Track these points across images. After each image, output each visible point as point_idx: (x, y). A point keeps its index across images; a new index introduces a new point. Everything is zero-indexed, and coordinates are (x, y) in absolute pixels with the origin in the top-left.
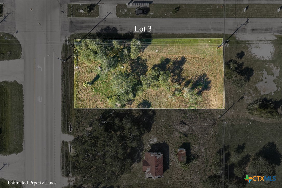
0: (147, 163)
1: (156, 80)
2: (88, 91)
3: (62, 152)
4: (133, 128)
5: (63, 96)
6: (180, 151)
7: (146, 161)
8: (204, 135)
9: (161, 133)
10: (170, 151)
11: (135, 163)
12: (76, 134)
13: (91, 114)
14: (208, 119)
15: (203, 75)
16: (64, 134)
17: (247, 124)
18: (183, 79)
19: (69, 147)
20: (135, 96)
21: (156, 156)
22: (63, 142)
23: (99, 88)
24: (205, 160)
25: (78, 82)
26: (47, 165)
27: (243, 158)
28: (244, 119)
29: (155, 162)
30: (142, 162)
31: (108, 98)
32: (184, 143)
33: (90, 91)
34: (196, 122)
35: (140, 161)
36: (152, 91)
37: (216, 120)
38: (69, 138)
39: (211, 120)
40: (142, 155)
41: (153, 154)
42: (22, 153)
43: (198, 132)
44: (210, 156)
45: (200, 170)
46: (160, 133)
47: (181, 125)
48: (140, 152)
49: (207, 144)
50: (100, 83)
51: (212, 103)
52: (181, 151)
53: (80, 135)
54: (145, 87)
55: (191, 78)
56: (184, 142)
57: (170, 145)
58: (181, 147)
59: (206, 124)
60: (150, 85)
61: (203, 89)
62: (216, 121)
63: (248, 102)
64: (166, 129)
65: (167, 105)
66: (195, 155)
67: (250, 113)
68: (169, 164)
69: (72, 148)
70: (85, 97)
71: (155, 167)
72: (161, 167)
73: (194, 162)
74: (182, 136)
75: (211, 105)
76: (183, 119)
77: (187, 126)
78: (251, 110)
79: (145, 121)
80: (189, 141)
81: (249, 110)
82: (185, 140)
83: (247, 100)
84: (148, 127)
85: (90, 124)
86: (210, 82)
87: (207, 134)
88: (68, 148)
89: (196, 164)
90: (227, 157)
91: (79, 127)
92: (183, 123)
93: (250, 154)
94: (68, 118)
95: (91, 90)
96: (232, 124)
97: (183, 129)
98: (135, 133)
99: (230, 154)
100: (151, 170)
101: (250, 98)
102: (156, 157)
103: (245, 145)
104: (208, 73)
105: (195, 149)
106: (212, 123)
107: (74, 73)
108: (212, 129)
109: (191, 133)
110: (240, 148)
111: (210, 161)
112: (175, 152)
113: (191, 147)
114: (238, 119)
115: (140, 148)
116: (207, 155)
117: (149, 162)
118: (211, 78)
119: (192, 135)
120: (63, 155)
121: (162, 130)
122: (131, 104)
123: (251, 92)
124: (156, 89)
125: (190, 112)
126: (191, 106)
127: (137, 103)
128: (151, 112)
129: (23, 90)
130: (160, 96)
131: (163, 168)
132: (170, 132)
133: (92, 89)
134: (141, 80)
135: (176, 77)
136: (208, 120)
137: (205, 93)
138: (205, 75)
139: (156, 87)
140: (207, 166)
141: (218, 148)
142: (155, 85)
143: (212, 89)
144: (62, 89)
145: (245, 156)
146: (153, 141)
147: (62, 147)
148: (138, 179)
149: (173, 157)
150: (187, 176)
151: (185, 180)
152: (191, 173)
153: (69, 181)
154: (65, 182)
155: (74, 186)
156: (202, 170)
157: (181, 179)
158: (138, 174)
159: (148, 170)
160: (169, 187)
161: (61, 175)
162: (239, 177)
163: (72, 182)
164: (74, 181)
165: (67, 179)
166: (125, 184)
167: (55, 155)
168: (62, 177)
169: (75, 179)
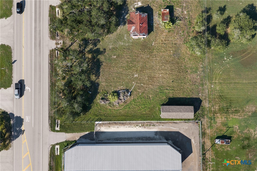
0: (132, 22)
3: (50, 16)
7: (131, 20)
10: (154, 14)
11: (120, 26)
19: (57, 11)
21: (141, 13)
22: (51, 6)
24: (188, 22)
26: (35, 28)
27: (225, 20)
29: (139, 20)
32: (168, 6)
38: (56, 2)
40: (127, 18)
41: (138, 12)
42: (11, 17)
44: (193, 18)
45: (183, 32)
48: (126, 16)
49: (189, 6)
52: (165, 11)
57: (154, 8)
66: (178, 17)
68: (153, 27)
69: (59, 12)
71: (140, 24)
72: (145, 25)
73: (178, 22)
80: (172, 4)
82: (168, 3)
89: (179, 25)
90: (209, 19)
93: (231, 16)
99: (212, 16)
100: (135, 28)
102: (140, 15)
103: (226, 8)
105: (178, 12)
110: (222, 10)
111: (193, 23)
112: (159, 14)
113: (174, 10)
115: (125, 11)
116: (190, 17)
117: (134, 21)
120: (51, 19)
131: (147, 26)
140: (190, 28)
141: (200, 11)
145: (226, 18)
146: (138, 4)
147: (50, 11)
148: (123, 42)
149: (157, 20)
150: (171, 38)
151: (169, 42)
152: (175, 35)
153: (57, 44)
154: (52, 44)
155: (62, 49)
156: (186, 31)
157: (165, 41)
158: (124, 37)
159: (133, 28)
160: (154, 50)
161: (49, 38)
162: (221, 34)
163: (60, 45)
164: (61, 44)
165: (54, 42)
166: (111, 47)
167: (43, 19)
168: (49, 39)
169: (62, 42)
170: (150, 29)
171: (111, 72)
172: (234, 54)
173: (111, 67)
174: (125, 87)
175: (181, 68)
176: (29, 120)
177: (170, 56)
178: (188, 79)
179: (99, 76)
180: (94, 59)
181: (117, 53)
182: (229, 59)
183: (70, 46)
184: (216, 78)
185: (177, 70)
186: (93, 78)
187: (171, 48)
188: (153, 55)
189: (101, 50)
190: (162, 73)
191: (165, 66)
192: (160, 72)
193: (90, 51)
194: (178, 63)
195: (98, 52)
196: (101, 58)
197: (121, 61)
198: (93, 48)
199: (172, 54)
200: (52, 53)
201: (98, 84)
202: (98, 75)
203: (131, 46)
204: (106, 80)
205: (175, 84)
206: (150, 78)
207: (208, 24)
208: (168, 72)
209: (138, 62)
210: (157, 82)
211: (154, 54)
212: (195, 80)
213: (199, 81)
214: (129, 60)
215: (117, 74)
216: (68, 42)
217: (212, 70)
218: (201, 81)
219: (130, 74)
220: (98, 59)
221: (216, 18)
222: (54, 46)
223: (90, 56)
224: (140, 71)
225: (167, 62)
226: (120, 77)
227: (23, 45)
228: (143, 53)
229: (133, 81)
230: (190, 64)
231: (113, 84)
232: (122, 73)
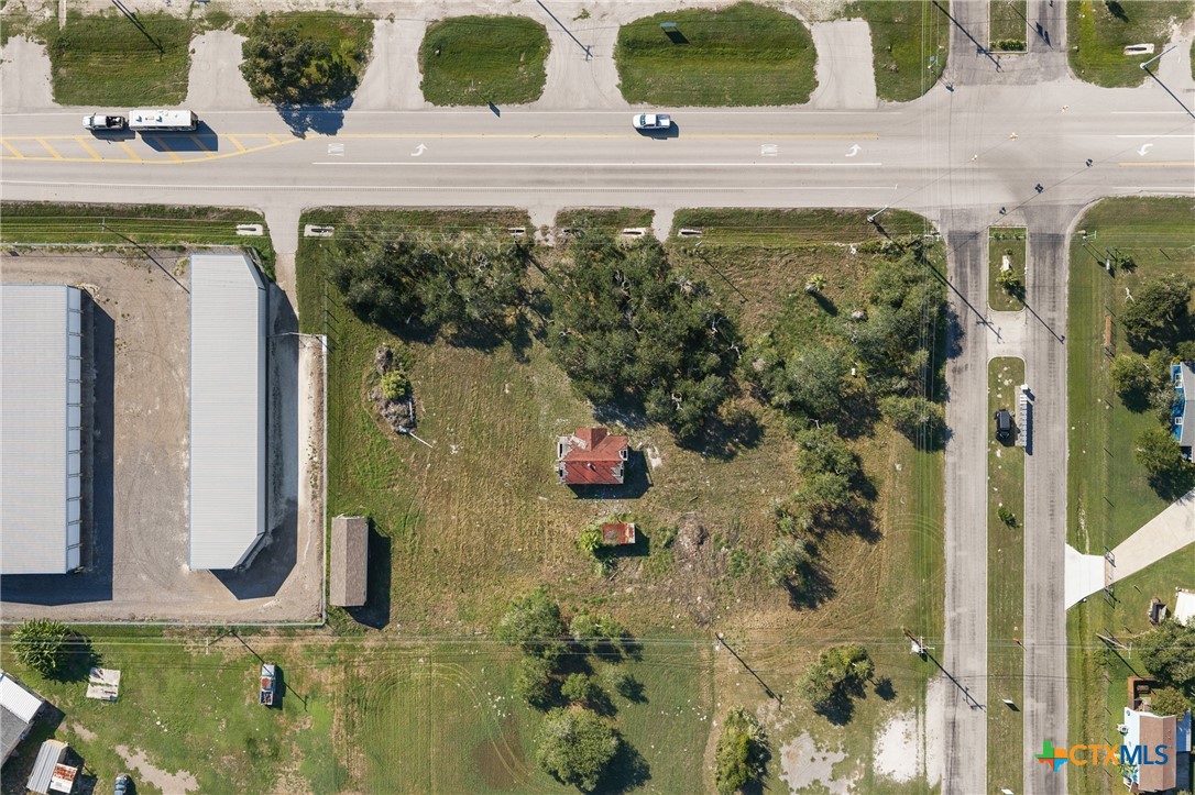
0: (599, 441)
1: (825, 466)
2: (789, 280)
4: (698, 403)
5: (776, 214)
6: (631, 529)
7: (604, 437)
8: (670, 593)
9: (675, 477)
10: (626, 501)
11: (593, 407)
12: (674, 249)
13: (726, 287)
14: (713, 604)
15: (831, 589)
16: (673, 216)
17: (699, 711)
18: (820, 536)
19: (637, 230)
20: (779, 406)
21: (621, 465)
22: (652, 213)
23: (797, 311)
24: (603, 596)
25: (814, 252)
26: (590, 170)
27: (607, 699)
28: (714, 701)
29: (603, 461)
30: (596, 425)
31: (771, 336)
32: (648, 539)
33: (788, 285)
34: (704, 573)
35: (600, 419)
36: (793, 454)
37: (711, 625)
38: (662, 229)
39: (711, 612)
40: (617, 426)
41: (625, 457)
42: (623, 100)
43: (677, 578)
44: (613, 610)
45: (574, 582)
46: (675, 474)
47: (697, 532)
48: (623, 422)
49: (646, 601)
50: (812, 314)
51: (758, 615)
52: (631, 532)
53: (669, 258)
54: (806, 435)
55: (824, 559)
56: (651, 541)
57: (643, 501)
58: (638, 532)
59: (699, 598)
60: (810, 449)
61: (792, 589)
62: (707, 626)
63: (758, 711)
64: (687, 491)
65: (751, 493)
66: (616, 570)
67: (731, 718)
68: (590, 498)
69: (635, 236)
70: (773, 273)
71: (592, 463)
72: (589, 478)
73: (600, 567)
74: (668, 533)
75: (750, 613)
76: (713, 537)
77: (693, 548)
78: (739, 720)
79: (709, 434)
80: (654, 553)
81: (741, 715)
82: (656, 541)
83: (766, 708)
84: (691, 443)
85: (698, 285)
86: (813, 606)
87: (672, 602)
88: (635, 226)
89: (593, 572)
90: (608, 653)
91: (691, 255)
92: (702, 537)
93: (618, 717)
94: (714, 225)
95: (792, 288)
96: (699, 669)
97: (685, 537)
98: (684, 410)
99: (618, 663)
100: (580, 450)
101: (771, 716)
102: (616, 464)
103: (641, 703)
104: (836, 603)
105: (631, 568)
106: (703, 614)
107: (838, 244)
108: (686, 615)
109: (676, 558)
110: (633, 691)
111: (599, 611)
112: (625, 515)
113: (637, 559)
114: (712, 685)
115: (634, 419)
116: (616, 601)
117: (602, 445)
118: (826, 610)
119: (670, 560)
120: (615, 212)
121: (683, 481)
122: (752, 395)
123: (786, 721)
124: (799, 463)
125: (732, 555)
126: (748, 559)
127: (755, 413)
128: (730, 450)
129: (793, 106)
130: (775, 475)
131: (587, 482)
132: (679, 503)
133: (794, 292)
134: (823, 426)
135: (826, 517)
136: (709, 605)
137: (784, 594)
138: (831, 593)
139: (804, 465)
140: (586, 602)
141: (633, 632)
142: (810, 462)
143: (795, 616)
144: (794, 210)
145: (612, 704)
146: (654, 457)
147: (638, 210)
148: (550, 415)
149: (609, 510)
150: (558, 549)
151: (547, 541)
152: (566, 560)
153: (545, 230)
154: (543, 217)
155: (531, 244)
156: (575, 590)
157: (550, 532)
158: (563, 416)
159: (582, 444)
160: (526, 500)
161: (561, 208)
162: (563, 687)
163: (542, 238)
164: (544, 242)
165: (551, 223)
166: (535, 380)
167: (616, 191)
168: (557, 209)
169: (550, 245)
170: (584, 491)
171: (465, 380)
172: (510, 723)
173: (478, 381)
174: (423, 418)
175: (473, 574)
176: (332, 152)
177: (507, 544)
178: (441, 592)
179: (455, 346)
180: (502, 333)
181: (518, 399)
182: (496, 710)
183: (538, 266)
184: (442, 671)
185: (469, 564)
186: (449, 330)
187: (530, 547)
188: (511, 497)
189: (527, 352)
190: (459, 520)
191: (479, 529)
192: (462, 516)
193: (522, 321)
194: (486, 567)
195: (521, 342)
196: (504, 353)
197: (495, 407)
198: (531, 329)
199: (513, 549)
200: (522, 217)
201: (430, 342)
202: (457, 341)
203: (538, 437)
204: (444, 364)
205: (428, 558)
206: (447, 487)
207: (595, 650)
208: (461, 537)
209: (492, 456)
210: (436, 509)
211: (515, 500)
212: (440, 613)
213: (437, 623)
214: (499, 429)
215: (459, 395)
216: (548, 261)
217: (466, 660)
218: (437, 629)
219: (460, 432)
220: (498, 343)
221: (609, 675)
222: (536, 222)
223: (510, 320)
224: (467, 462)
225: (491, 537)
226: (450, 404)
227: (542, 136)
228: (516, 470)
229: (439, 441)
230: (484, 600)
231: (431, 385)
232: (460, 409)
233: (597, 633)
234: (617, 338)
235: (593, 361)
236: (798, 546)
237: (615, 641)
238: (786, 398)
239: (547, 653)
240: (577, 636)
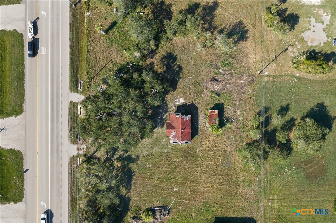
0: (172, 126)
1: (183, 25)
2: (101, 42)
3: (70, 114)
4: (155, 82)
5: (72, 47)
6: (212, 112)
7: (170, 123)
8: (240, 94)
9: (188, 92)
10: (199, 114)
11: (157, 128)
12: (87, 93)
13: (105, 70)
14: (245, 75)
15: (239, 23)
16: (73, 93)
17: (292, 82)
18: (215, 28)
19: (79, 108)
20: (157, 46)
21: (183, 116)
22: (71, 102)
23: (115, 38)
24: (241, 124)
25: (89, 31)
26: (52, 129)
27: (287, 122)
28: (288, 75)
29: (181, 124)
30: (165, 127)
31: (126, 50)
32: (216, 104)
33: (103, 42)
34: (231, 79)
35: (163, 125)
36: (178, 40)
37: (254, 76)
38: (78, 98)
39: (248, 76)
40: (166, 118)
41: (179, 115)
42: (22, 115)
43: (233, 91)
44: (247, 119)
45: (235, 137)
46: (187, 92)
47: (213, 82)
48: (164, 115)
49: (243, 105)
50: (116, 32)
51: (250, 56)
52: (213, 112)
53: (91, 94)
54: (169, 34)
55: (225, 27)
56: (217, 102)
57: (199, 106)
58: (213, 109)
59: (242, 82)
60: (175, 32)
61: (239, 40)
62: (255, 78)
63: (292, 55)
64: (195, 87)
65: (196, 59)
66: (229, 118)
67: (296, 67)
68: (198, 129)
69: (82, 110)
70: (98, 49)
71: (181, 130)
72: (188, 130)
73: (228, 125)
74: (213, 95)
75: (249, 59)
76: (215, 75)
77: (220, 84)
78: (296, 64)
79: (170, 77)
80: (222, 101)
81: (294, 63)
82: (217, 100)
83: (291, 52)
84: (173, 85)
85: (103, 82)
86: (246, 31)
87: (244, 93)
88: (77, 110)
89: (230, 128)
90: (267, 121)
91: (90, 85)
92: (215, 80)
93: (295, 117)
94: (77, 75)
95: (105, 41)
96: (274, 82)
97: (215, 88)
98: (158, 88)
99: (271, 117)
100: (176, 134)
101: (295, 50)
102: (182, 118)
103: (289, 107)
104: (245, 21)
105: (229, 111)
106: (249, 80)
107: (85, 20)
108: (250, 87)
109: (224, 92)
110: (284, 110)
111: (248, 126)
112: (205, 114)
113: (225, 109)
114: (281, 76)
115: (163, 110)
116: (243, 118)
117: (174, 125)
118: (248, 26)
119: (225, 94)
120: (71, 118)
121: (190, 89)
122: (152, 58)
123: (297, 43)
124: (182, 37)
125: (223, 67)
126: (225, 60)
127: (160, 57)
128: (177, 67)
129: (24, 40)
130: (188, 48)
131: (190, 131)
132: (200, 90)
133: (106, 40)
134: (165, 26)
135: (207, 25)
136: (245, 77)
137: (242, 44)
138: (241, 23)
139: (183, 35)
140: (244, 131)
141: (257, 110)
142: (181, 32)
143: (250, 39)
144: (70, 40)
145: (289, 120)
146: (180, 101)
147: (70, 109)
148: (161, 147)
149: (203, 121)
150: (220, 144)
151: (217, 148)
152: (225, 140)
153: (79, 149)
154: (73, 150)
155: (85, 155)
156: (238, 136)
157: (212, 147)
158: (161, 141)
159: (173, 133)
160: (198, 158)
161: (69, 142)
162: (282, 142)
163: (82, 151)
164: (84, 150)
165: (76, 147)
166: (145, 153)
167: (61, 118)
168: (70, 144)
169: (86, 147)
170: (194, 132)
171: (146, 185)
172: (297, 165)
173: (146, 178)
174: (162, 203)
175: (231, 181)
177: (218, 166)
178: (239, 195)
179: (130, 189)
180: (125, 168)
181: (154, 161)
182: (292, 171)
183: (95, 152)
184: (274, 194)
185: (227, 183)
186: (123, 191)
187: (219, 156)
188: (197, 164)
189: (134, 157)
190: (207, 187)
191: (212, 178)
192: (205, 186)
193: (120, 159)
194: (228, 175)
195: (129, 159)
196: (133, 167)
197: (157, 171)
198: (124, 155)
199: (220, 163)
200: (73, 160)
201: (129, 200)
202: (128, 187)
203: (171, 152)
204: (138, 193)
205: (224, 201)
206: (193, 192)
207: (266, 127)
208: (215, 186)
209: (179, 172)
210: (202, 197)
211: (198, 162)
212: (249, 196)
213: (253, 197)
214: (167, 169)
215: (152, 187)
216: (93, 149)
217: (270, 184)
218: (256, 197)
219: (168, 186)
220: (130, 170)
221: (277, 121)
222: (75, 153)
223: (119, 165)
224: (181, 184)
225: (215, 173)
226: (156, 191)
227: (37, 150)
228: (185, 162)
229: (172, 196)
230: (243, 176)
231: (148, 200)
232: (158, 187)
233: (258, 127)
234: (125, 118)
235: (135, 130)
236: (220, 37)
237: (262, 119)
238: (152, 42)
239: (267, 150)
240: (259, 136)
